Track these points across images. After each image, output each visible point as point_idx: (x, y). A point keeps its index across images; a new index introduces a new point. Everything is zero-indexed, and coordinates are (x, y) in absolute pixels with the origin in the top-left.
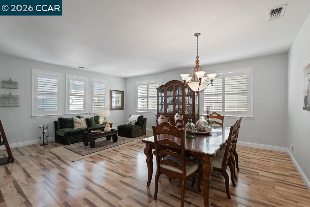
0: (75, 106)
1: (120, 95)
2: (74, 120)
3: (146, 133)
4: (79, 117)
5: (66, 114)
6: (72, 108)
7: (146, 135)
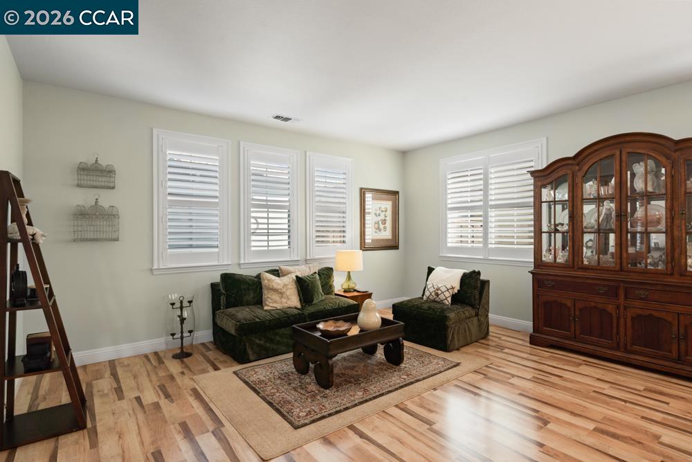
0: (266, 238)
1: (388, 205)
2: (265, 283)
3: (487, 333)
4: (276, 273)
5: (242, 262)
6: (257, 243)
7: (490, 338)
